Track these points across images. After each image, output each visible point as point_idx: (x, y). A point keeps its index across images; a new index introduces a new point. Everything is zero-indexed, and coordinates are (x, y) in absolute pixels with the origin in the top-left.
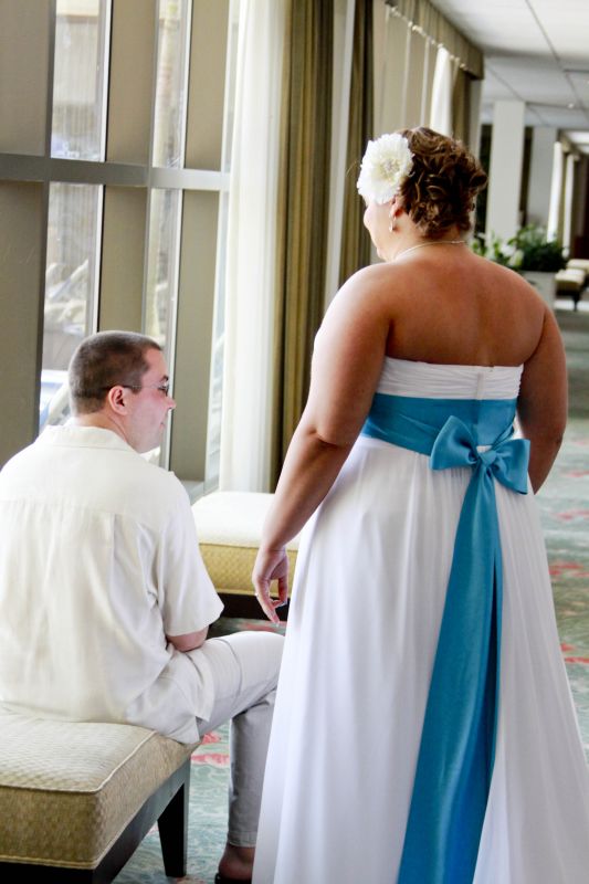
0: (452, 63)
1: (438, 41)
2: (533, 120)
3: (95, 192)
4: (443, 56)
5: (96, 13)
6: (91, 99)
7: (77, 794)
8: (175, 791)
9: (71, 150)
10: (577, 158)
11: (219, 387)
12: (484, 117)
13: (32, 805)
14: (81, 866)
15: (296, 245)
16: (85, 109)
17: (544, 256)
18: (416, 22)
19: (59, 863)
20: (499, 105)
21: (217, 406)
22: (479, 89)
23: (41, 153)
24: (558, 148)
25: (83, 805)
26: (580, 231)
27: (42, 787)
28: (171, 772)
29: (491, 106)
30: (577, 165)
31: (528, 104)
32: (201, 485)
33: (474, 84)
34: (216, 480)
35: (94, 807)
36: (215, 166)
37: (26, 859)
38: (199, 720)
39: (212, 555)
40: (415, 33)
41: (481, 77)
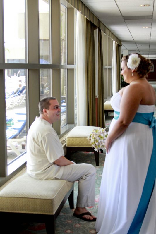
0: (116, 43)
1: (113, 39)
3: (50, 70)
4: (114, 42)
5: (48, 38)
6: (48, 54)
7: (49, 199)
8: (71, 192)
9: (44, 62)
11: (76, 105)
12: (122, 53)
13: (40, 202)
14: (51, 214)
15: (89, 78)
18: (109, 36)
19: (46, 214)
20: (124, 51)
21: (76, 108)
23: (37, 63)
25: (51, 202)
27: (42, 198)
28: (69, 189)
29: (123, 51)
31: (129, 50)
32: (74, 125)
33: (120, 47)
34: (77, 123)
35: (53, 202)
36: (73, 64)
39: (76, 139)
40: (109, 38)
41: (121, 46)
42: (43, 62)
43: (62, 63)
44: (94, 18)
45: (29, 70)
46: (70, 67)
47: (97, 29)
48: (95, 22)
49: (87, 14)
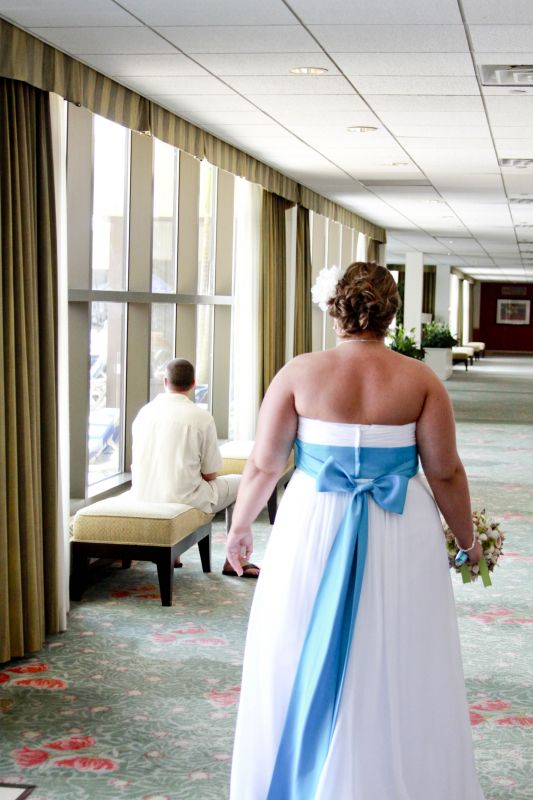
2: (430, 262)
3: (172, 306)
5: (171, 215)
6: (170, 258)
7: (165, 519)
9: (162, 288)
10: (471, 282)
16: (166, 262)
17: (441, 339)
18: (336, 220)
19: (159, 545)
20: (409, 254)
22: (384, 248)
23: (147, 290)
24: (455, 279)
25: (167, 524)
26: (477, 325)
28: (202, 523)
30: (472, 287)
31: (424, 253)
33: (381, 246)
35: (170, 524)
36: (229, 294)
37: (147, 544)
38: (212, 504)
41: (384, 242)
42: (158, 288)
43: (200, 292)
44: (284, 183)
45: (128, 304)
46: (222, 300)
47: (295, 209)
48: (287, 191)
49: (264, 178)
